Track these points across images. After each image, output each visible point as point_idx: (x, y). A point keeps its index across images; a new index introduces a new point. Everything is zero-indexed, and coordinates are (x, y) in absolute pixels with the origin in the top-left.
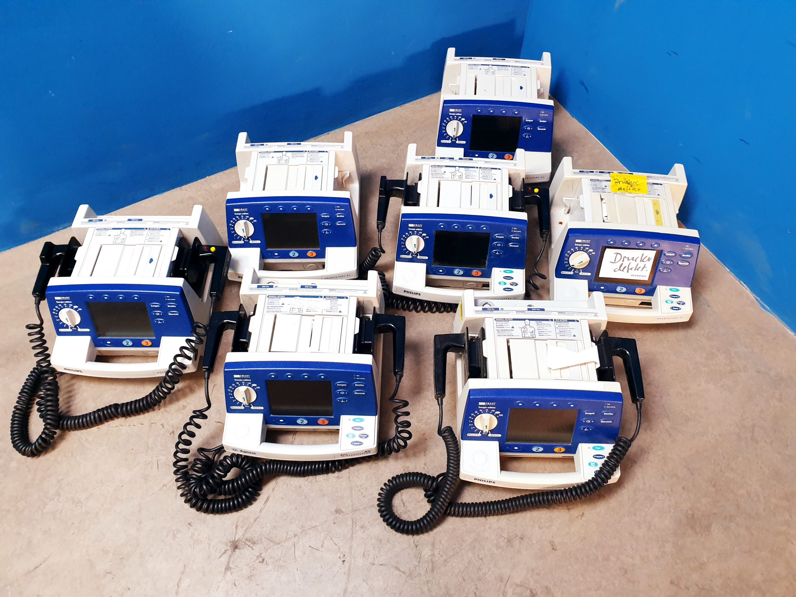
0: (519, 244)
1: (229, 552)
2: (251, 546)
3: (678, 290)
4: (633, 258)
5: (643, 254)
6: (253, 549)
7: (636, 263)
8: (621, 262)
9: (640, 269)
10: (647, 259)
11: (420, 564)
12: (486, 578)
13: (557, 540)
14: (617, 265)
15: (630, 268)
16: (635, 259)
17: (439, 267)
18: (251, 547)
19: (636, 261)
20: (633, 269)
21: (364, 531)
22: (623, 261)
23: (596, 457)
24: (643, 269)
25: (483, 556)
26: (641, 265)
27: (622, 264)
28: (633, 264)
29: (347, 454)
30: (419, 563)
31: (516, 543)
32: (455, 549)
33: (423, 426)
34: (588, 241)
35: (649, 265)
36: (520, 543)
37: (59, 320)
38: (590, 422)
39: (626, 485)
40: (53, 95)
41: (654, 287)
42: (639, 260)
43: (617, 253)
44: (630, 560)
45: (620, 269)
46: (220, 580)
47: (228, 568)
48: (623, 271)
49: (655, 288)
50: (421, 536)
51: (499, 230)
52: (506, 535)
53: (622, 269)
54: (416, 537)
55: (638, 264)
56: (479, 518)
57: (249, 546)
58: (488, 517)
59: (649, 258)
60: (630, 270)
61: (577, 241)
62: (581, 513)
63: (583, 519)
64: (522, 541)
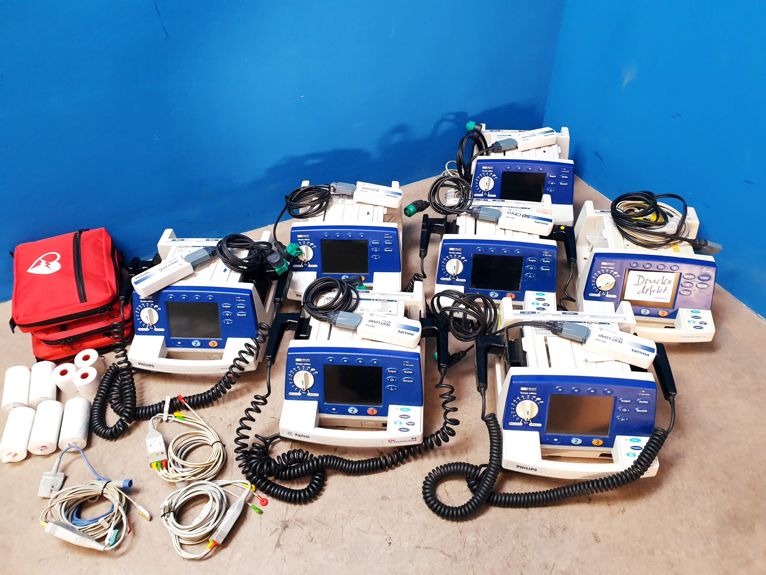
0: (549, 268)
1: (280, 530)
2: (300, 526)
3: (699, 312)
4: (655, 280)
5: (664, 277)
6: (302, 529)
7: (658, 286)
8: (644, 284)
9: (662, 291)
10: (667, 281)
11: (464, 549)
12: (531, 565)
13: (599, 533)
14: (640, 288)
15: (652, 290)
16: (656, 281)
17: (477, 290)
18: (301, 527)
19: (657, 283)
20: (656, 292)
21: (409, 517)
22: (646, 284)
23: (633, 448)
24: (664, 291)
25: (527, 544)
26: (663, 287)
27: (645, 287)
28: (655, 287)
29: (394, 440)
30: (464, 547)
31: (559, 533)
32: (498, 536)
33: (464, 428)
34: (613, 264)
35: (670, 288)
36: (563, 533)
37: (140, 319)
38: (626, 410)
39: (664, 485)
40: (157, 138)
41: (675, 309)
42: (660, 282)
43: (640, 276)
44: (676, 555)
45: (643, 292)
46: (271, 556)
47: (278, 545)
48: (646, 293)
49: (677, 310)
50: (465, 523)
51: (531, 256)
52: (548, 526)
53: (645, 291)
54: (461, 524)
55: (659, 286)
56: (522, 509)
57: (299, 526)
58: (530, 509)
59: (670, 280)
60: (652, 293)
61: (603, 263)
62: (622, 509)
63: (625, 514)
64: (564, 532)
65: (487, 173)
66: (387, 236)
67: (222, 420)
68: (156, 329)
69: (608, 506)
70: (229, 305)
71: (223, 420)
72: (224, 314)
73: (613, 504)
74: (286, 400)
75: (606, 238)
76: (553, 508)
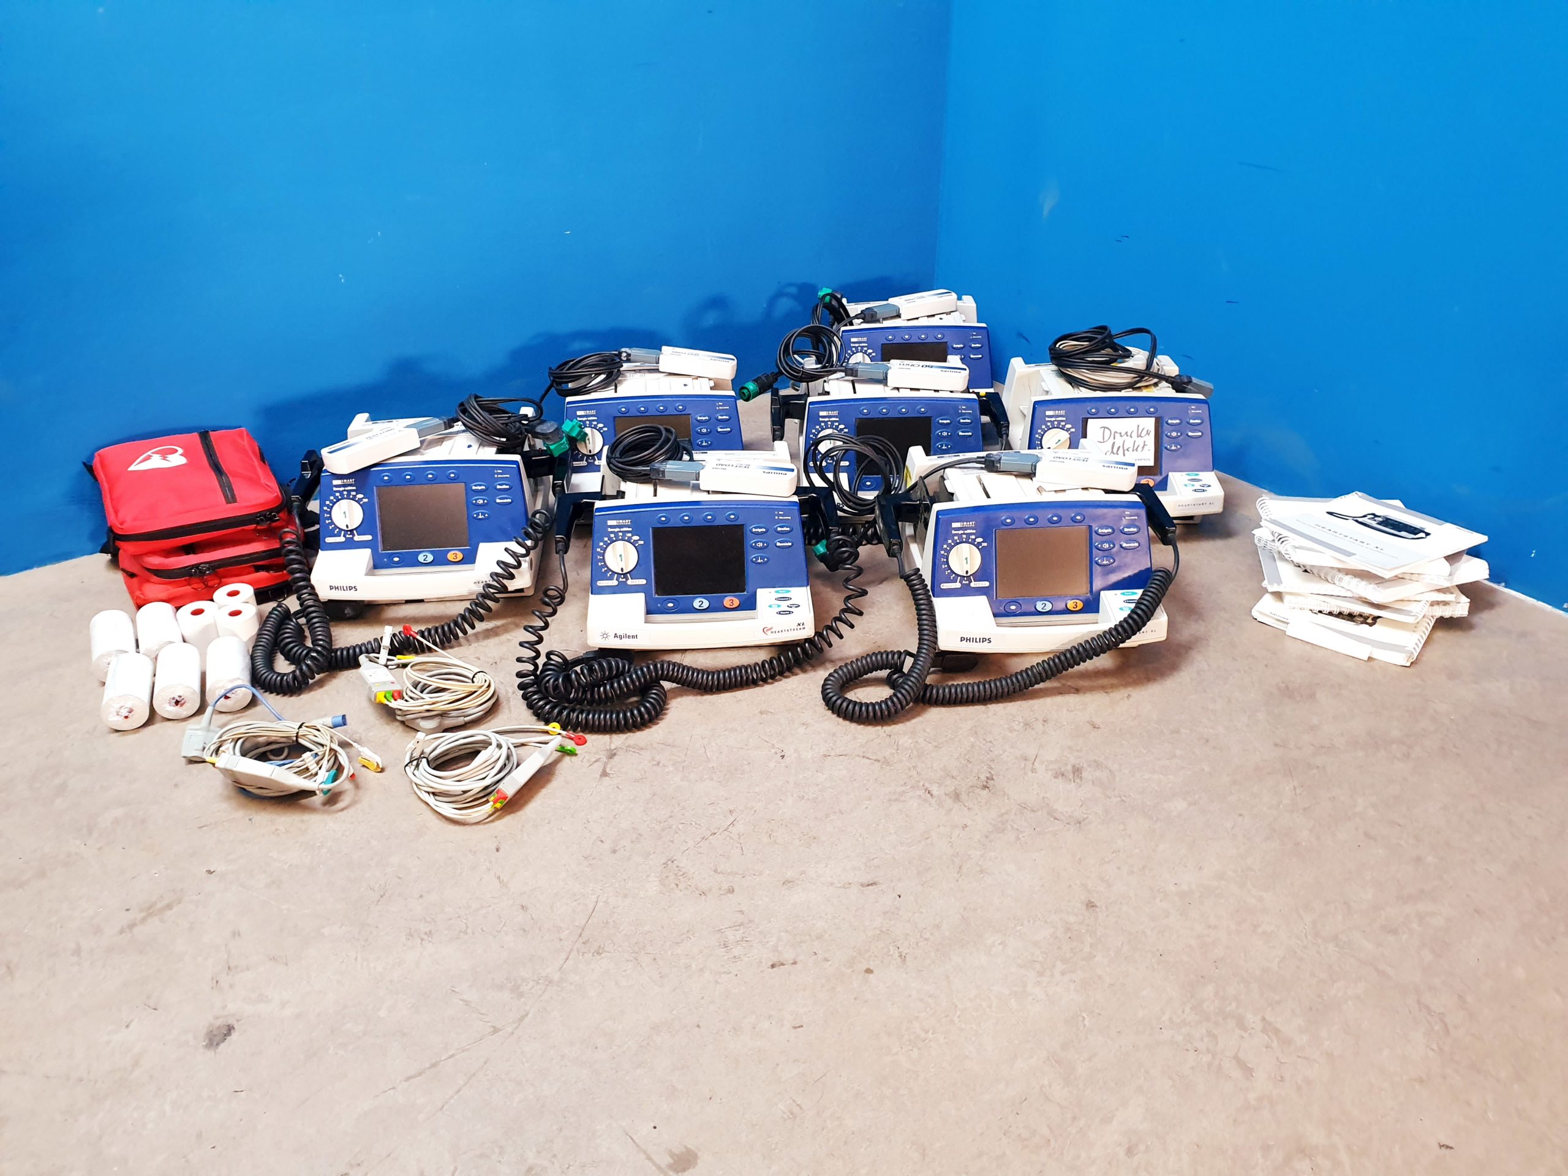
0: (971, 431)
1: (604, 759)
2: (637, 751)
3: (1197, 475)
4: (1127, 432)
5: (1138, 426)
6: (640, 754)
7: (1132, 440)
8: (1112, 440)
9: (1140, 449)
10: (1144, 432)
11: (898, 751)
12: (1002, 758)
13: (1098, 720)
14: (1107, 446)
15: (1125, 448)
16: (1129, 434)
18: (638, 753)
19: (1131, 437)
20: (1130, 450)
21: (807, 727)
22: (1114, 439)
23: (1129, 601)
24: (1143, 447)
25: (992, 739)
26: (1140, 442)
27: (1114, 443)
28: (1129, 443)
29: (771, 628)
30: (897, 750)
31: (1039, 726)
32: (947, 735)
33: (872, 636)
34: (1062, 412)
35: (1150, 440)
36: (1043, 725)
37: (330, 521)
38: (1108, 546)
40: (342, 281)
41: (1164, 475)
42: (1135, 435)
43: (1105, 428)
44: (1211, 730)
45: (1112, 452)
46: (594, 786)
47: (604, 774)
48: (1117, 454)
49: (1167, 476)
50: (894, 726)
51: (942, 414)
52: (1020, 720)
53: (1115, 450)
54: (888, 729)
55: (1135, 441)
56: (976, 707)
57: (634, 752)
58: (989, 706)
59: (1148, 431)
60: (1126, 452)
61: (1048, 413)
62: (1126, 695)
63: (1131, 699)
64: (1046, 723)
65: (859, 348)
66: (720, 406)
67: (479, 659)
68: (357, 538)
69: (1105, 694)
70: (484, 485)
71: (481, 658)
72: (474, 502)
73: (1112, 692)
74: (593, 595)
75: (1047, 390)
76: (1023, 702)
